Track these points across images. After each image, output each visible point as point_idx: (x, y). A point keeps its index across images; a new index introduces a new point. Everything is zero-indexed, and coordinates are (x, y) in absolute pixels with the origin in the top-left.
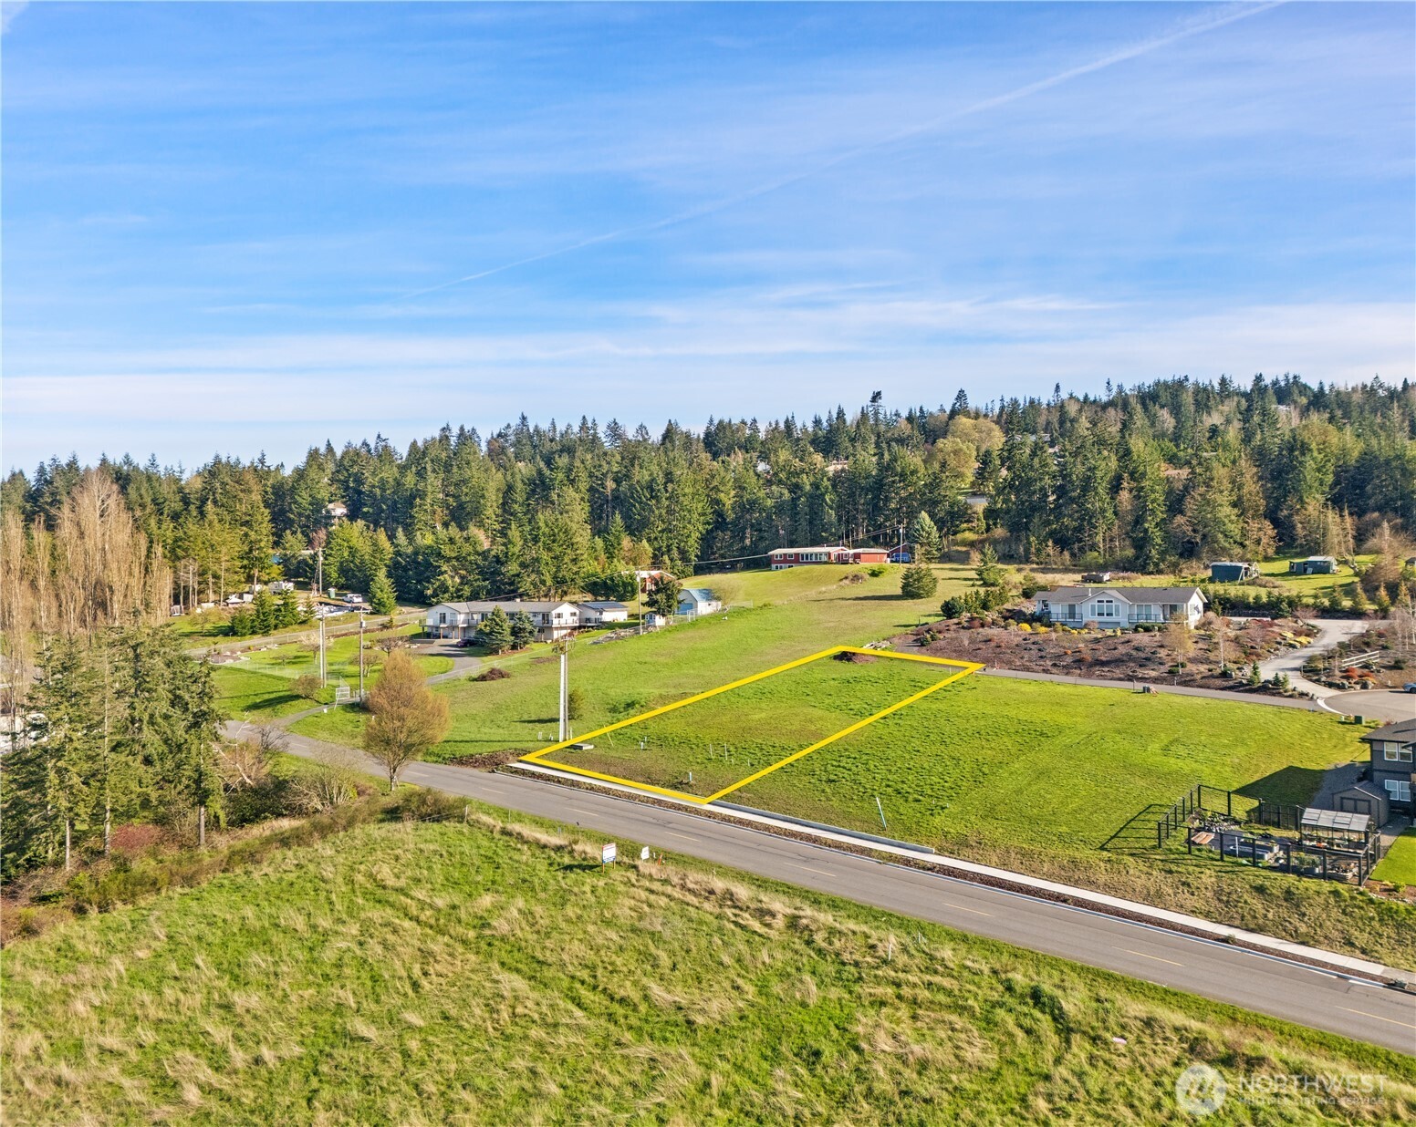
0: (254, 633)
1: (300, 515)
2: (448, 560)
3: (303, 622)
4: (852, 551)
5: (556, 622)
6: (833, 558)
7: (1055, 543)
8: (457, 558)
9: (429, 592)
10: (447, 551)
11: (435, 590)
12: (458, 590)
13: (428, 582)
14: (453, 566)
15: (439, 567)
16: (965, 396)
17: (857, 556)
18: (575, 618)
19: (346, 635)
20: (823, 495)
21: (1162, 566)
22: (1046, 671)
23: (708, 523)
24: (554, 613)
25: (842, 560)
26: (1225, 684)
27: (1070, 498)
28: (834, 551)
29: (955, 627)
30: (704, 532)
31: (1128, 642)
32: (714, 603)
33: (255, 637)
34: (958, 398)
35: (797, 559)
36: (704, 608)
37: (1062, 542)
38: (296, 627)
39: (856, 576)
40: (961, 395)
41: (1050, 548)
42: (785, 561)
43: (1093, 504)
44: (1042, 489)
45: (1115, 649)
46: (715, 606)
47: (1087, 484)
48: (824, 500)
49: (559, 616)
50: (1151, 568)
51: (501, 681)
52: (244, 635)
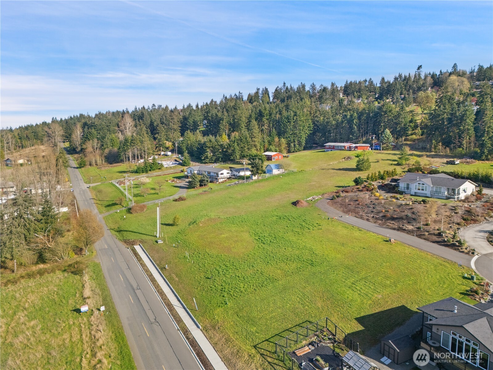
0: (143, 172)
1: (190, 126)
2: (209, 147)
3: (159, 169)
4: (354, 145)
5: (220, 176)
6: (346, 148)
7: (443, 144)
8: (212, 147)
9: (203, 158)
10: (208, 144)
11: (205, 158)
12: (212, 158)
13: (203, 155)
14: (211, 150)
15: (206, 150)
16: (457, 66)
17: (356, 147)
18: (229, 174)
19: (169, 174)
20: (353, 120)
21: (489, 157)
22: (368, 220)
23: (311, 131)
24: (220, 173)
25: (350, 149)
26: (437, 239)
27: (453, 124)
28: (347, 145)
29: (356, 190)
30: (309, 134)
31: (412, 209)
32: (281, 170)
33: (143, 174)
34: (454, 67)
35: (333, 148)
36: (276, 172)
37: (447, 143)
38: (157, 170)
39: (349, 157)
40: (455, 66)
41: (440, 146)
42: (330, 148)
43: (464, 127)
44: (443, 119)
45: (404, 212)
46: (281, 171)
47: (462, 118)
48: (353, 122)
49: (222, 174)
50: (484, 157)
51: (182, 202)
52: (140, 173)
